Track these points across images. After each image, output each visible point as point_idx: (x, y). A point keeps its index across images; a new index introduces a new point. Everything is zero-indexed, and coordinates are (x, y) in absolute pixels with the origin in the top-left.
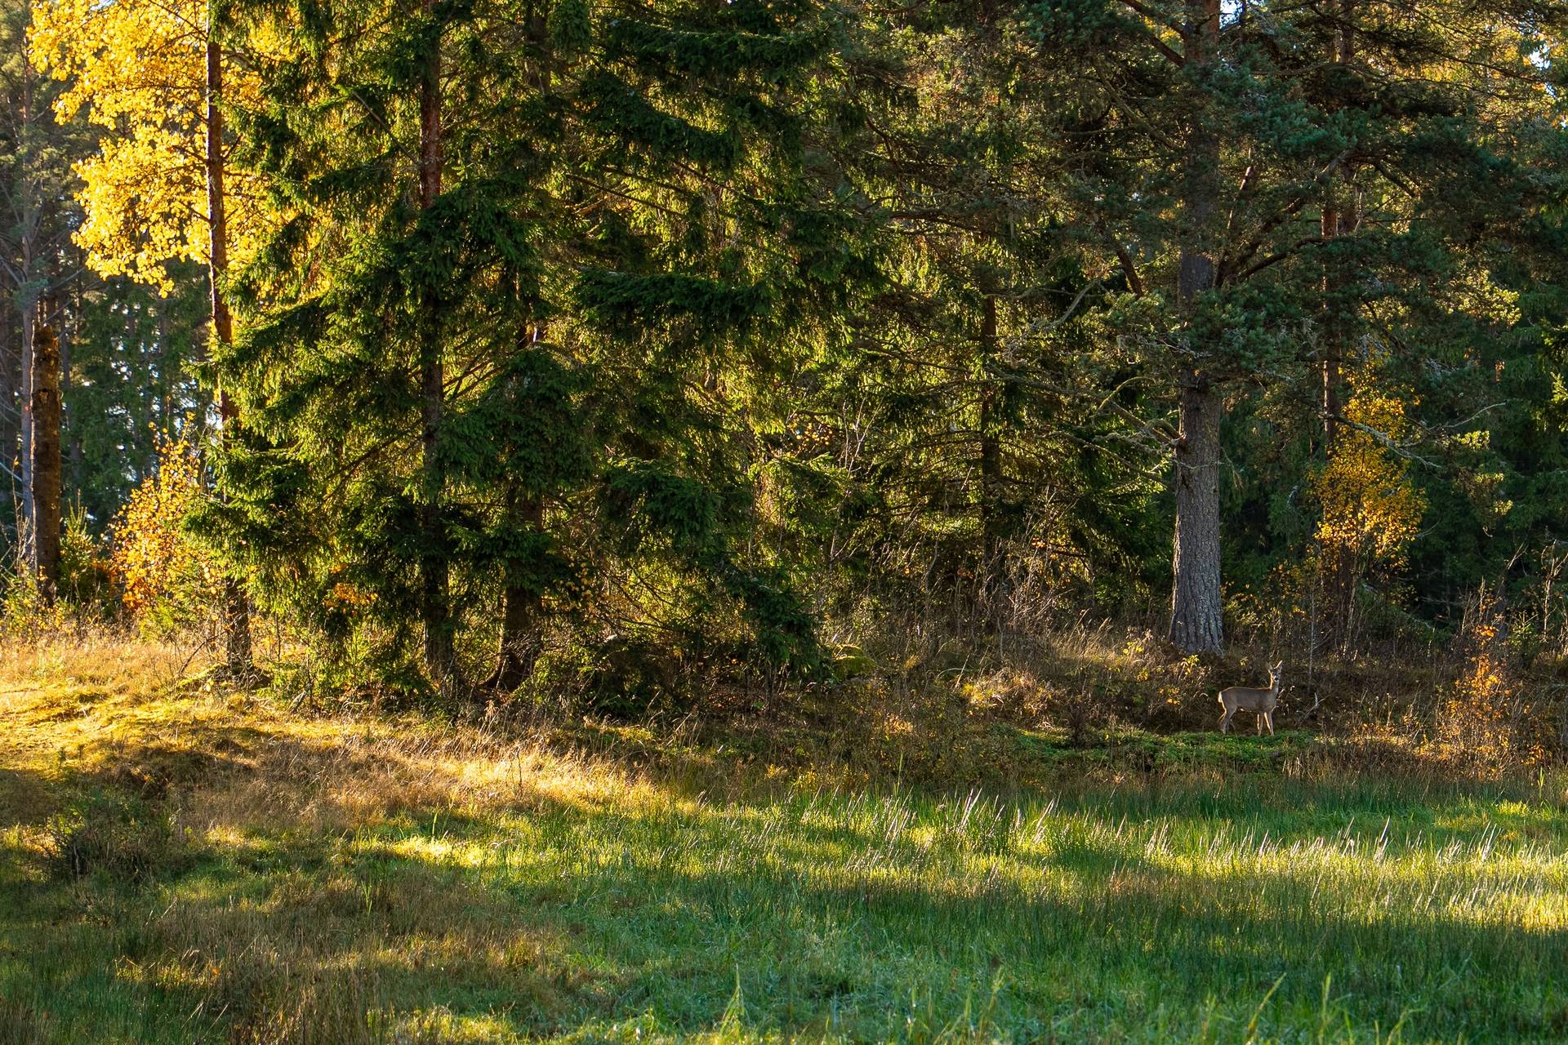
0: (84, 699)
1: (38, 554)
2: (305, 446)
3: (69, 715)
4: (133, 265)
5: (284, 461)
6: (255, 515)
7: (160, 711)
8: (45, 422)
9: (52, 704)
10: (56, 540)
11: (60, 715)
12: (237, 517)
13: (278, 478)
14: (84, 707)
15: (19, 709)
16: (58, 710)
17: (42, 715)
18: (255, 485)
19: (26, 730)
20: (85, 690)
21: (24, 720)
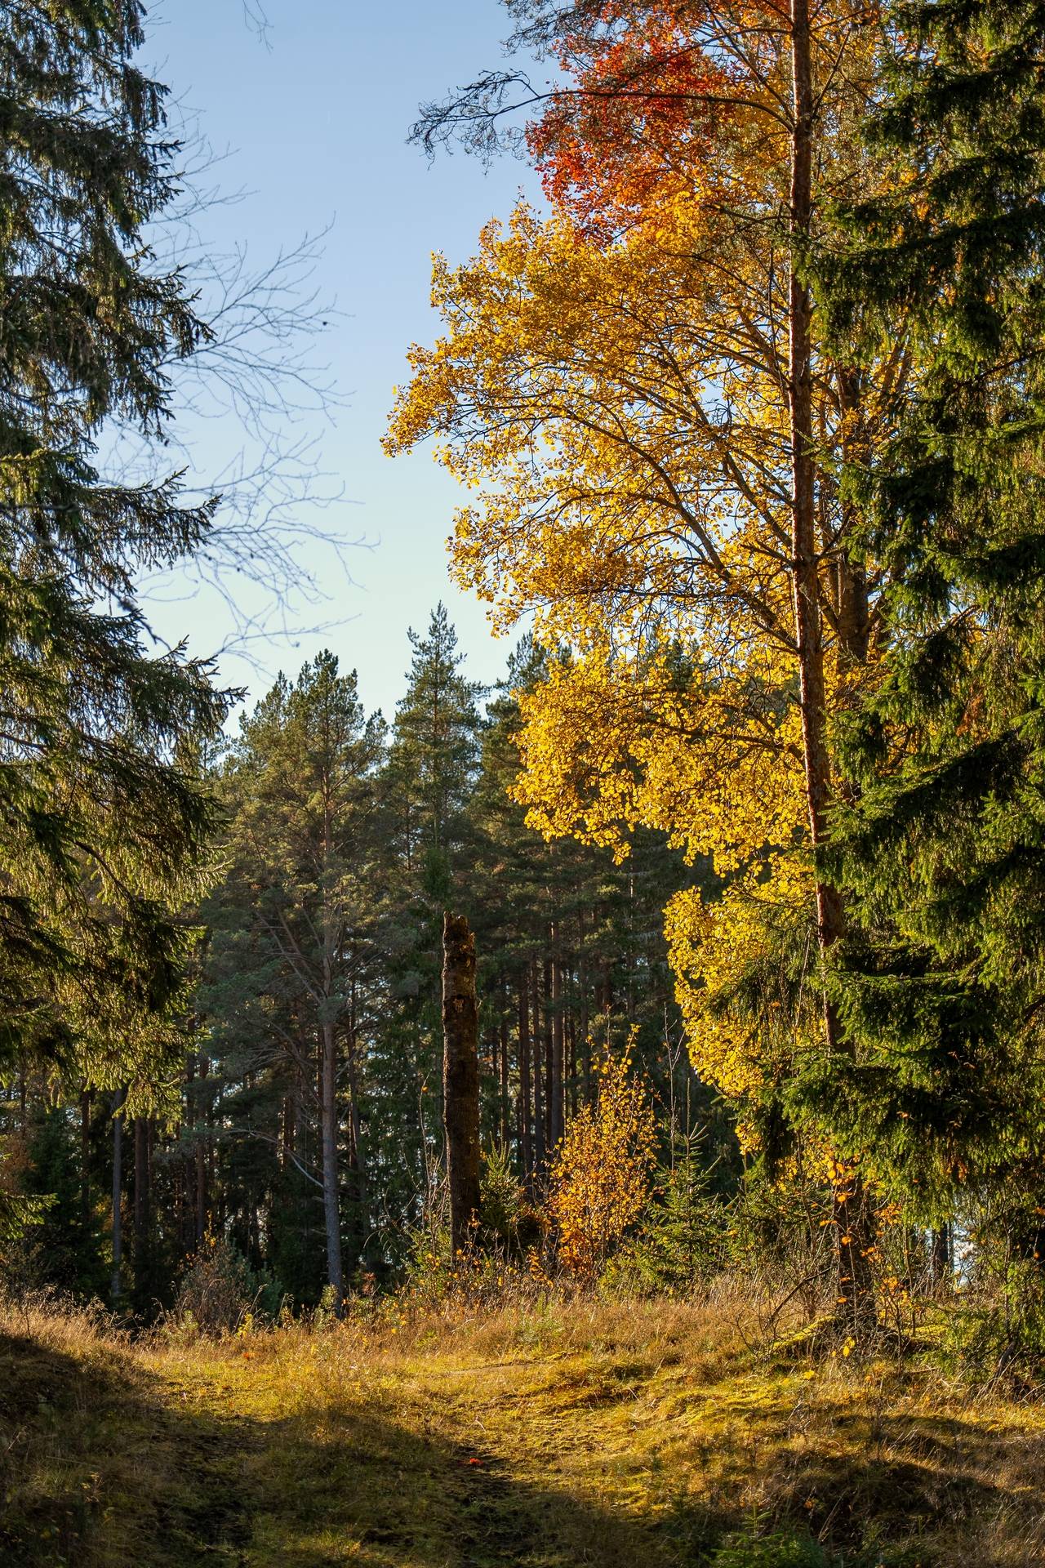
0: (620, 1373)
1: (453, 1200)
2: (993, 962)
3: (606, 1398)
4: (580, 825)
5: (956, 988)
6: (912, 1075)
7: (759, 1391)
8: (460, 1035)
9: (576, 1382)
10: (476, 1183)
11: (591, 1398)
12: (872, 1079)
13: (948, 1013)
14: (630, 1386)
15: (524, 1389)
16: (585, 1392)
17: (563, 1398)
18: (908, 1029)
19: (546, 1423)
20: (619, 1359)
21: (536, 1406)
